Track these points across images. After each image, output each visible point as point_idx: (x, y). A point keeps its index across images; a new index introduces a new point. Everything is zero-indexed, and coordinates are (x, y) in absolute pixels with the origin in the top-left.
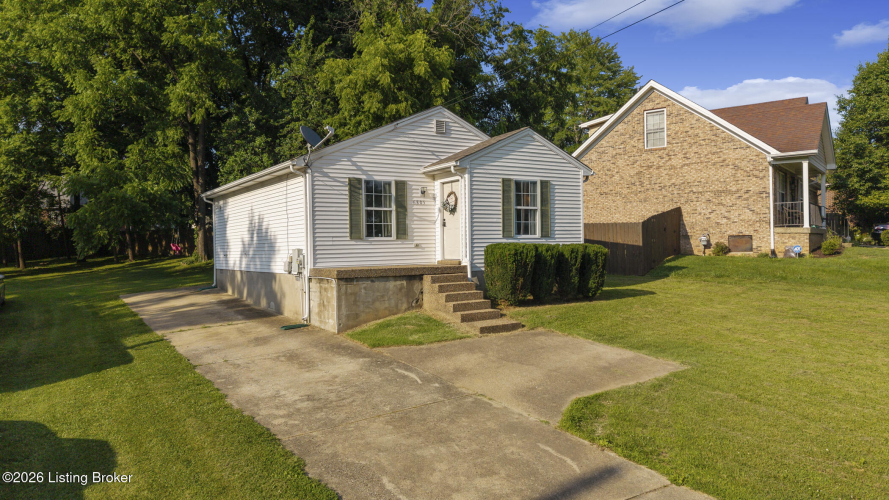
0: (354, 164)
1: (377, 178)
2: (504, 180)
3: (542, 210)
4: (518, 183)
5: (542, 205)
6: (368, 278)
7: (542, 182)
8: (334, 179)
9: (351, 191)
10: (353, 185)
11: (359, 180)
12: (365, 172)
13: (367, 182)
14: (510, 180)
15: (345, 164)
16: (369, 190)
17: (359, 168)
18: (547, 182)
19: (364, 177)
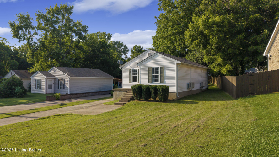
0: (130, 66)
1: (135, 69)
2: (149, 68)
3: (160, 75)
4: (153, 68)
5: (161, 74)
6: (118, 91)
7: (160, 67)
8: (127, 70)
9: (129, 72)
10: (130, 71)
11: (131, 70)
12: (132, 68)
13: (132, 70)
14: (150, 68)
15: (128, 67)
16: (133, 71)
17: (131, 67)
18: (162, 67)
19: (132, 69)
